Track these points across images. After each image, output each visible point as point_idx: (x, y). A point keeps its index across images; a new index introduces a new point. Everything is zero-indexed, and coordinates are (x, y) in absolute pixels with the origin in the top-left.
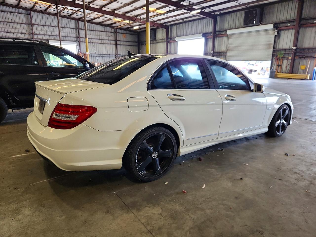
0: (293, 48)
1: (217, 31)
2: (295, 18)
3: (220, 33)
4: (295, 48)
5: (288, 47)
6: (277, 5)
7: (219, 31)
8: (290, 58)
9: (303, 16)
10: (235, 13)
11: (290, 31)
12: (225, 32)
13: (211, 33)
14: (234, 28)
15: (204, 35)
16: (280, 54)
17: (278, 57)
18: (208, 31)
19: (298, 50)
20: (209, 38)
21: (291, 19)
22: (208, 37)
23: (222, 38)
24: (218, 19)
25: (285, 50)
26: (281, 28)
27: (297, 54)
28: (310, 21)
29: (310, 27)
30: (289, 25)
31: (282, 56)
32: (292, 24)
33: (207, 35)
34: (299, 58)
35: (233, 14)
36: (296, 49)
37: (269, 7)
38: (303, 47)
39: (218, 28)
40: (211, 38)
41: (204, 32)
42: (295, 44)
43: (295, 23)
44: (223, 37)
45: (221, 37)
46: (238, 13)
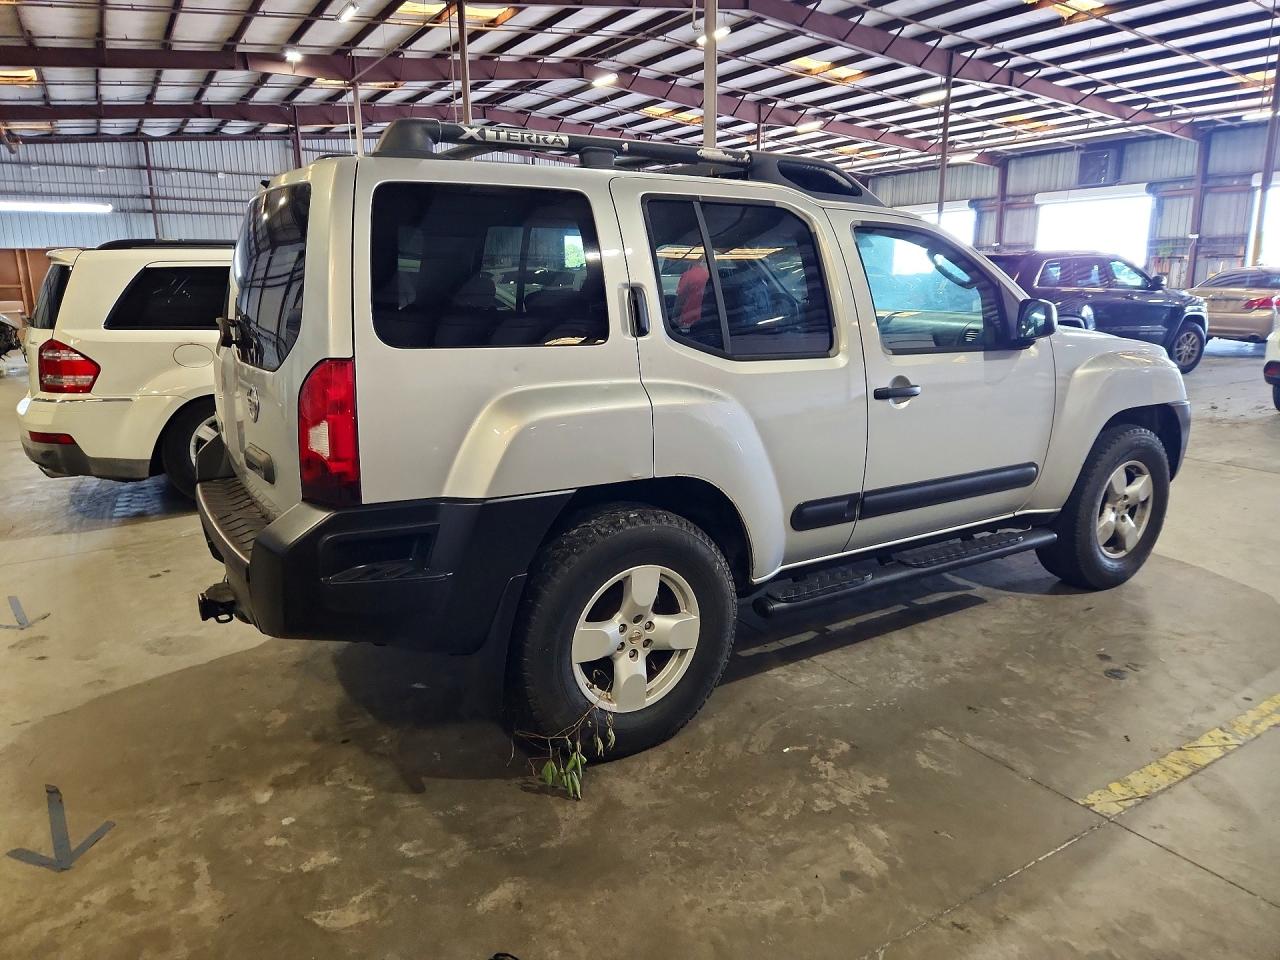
0: (1191, 236)
1: (1009, 196)
2: (1195, 173)
3: (1016, 199)
4: (1196, 236)
5: (1181, 234)
6: (1153, 143)
7: (1014, 196)
8: (1187, 257)
9: (1211, 170)
10: (1056, 155)
11: (1185, 200)
12: (1028, 197)
13: (992, 198)
14: (1052, 188)
15: (975, 203)
16: (1165, 250)
17: (1160, 255)
18: (983, 195)
19: (1203, 241)
20: (986, 211)
21: (1187, 174)
22: (983, 209)
23: (1022, 212)
24: (1013, 167)
25: (1176, 240)
26: (1165, 194)
27: (1202, 249)
28: (1226, 182)
29: (1225, 192)
30: (1182, 187)
31: (1168, 254)
32: (1188, 185)
33: (982, 203)
34: (1206, 257)
35: (1049, 157)
36: (1199, 240)
37: (1136, 145)
38: (1214, 235)
39: (1011, 188)
40: (991, 211)
41: (973, 196)
42: (1197, 228)
43: (1194, 185)
44: (1024, 208)
45: (1019, 209)
46: (1062, 155)
